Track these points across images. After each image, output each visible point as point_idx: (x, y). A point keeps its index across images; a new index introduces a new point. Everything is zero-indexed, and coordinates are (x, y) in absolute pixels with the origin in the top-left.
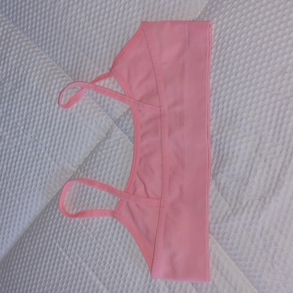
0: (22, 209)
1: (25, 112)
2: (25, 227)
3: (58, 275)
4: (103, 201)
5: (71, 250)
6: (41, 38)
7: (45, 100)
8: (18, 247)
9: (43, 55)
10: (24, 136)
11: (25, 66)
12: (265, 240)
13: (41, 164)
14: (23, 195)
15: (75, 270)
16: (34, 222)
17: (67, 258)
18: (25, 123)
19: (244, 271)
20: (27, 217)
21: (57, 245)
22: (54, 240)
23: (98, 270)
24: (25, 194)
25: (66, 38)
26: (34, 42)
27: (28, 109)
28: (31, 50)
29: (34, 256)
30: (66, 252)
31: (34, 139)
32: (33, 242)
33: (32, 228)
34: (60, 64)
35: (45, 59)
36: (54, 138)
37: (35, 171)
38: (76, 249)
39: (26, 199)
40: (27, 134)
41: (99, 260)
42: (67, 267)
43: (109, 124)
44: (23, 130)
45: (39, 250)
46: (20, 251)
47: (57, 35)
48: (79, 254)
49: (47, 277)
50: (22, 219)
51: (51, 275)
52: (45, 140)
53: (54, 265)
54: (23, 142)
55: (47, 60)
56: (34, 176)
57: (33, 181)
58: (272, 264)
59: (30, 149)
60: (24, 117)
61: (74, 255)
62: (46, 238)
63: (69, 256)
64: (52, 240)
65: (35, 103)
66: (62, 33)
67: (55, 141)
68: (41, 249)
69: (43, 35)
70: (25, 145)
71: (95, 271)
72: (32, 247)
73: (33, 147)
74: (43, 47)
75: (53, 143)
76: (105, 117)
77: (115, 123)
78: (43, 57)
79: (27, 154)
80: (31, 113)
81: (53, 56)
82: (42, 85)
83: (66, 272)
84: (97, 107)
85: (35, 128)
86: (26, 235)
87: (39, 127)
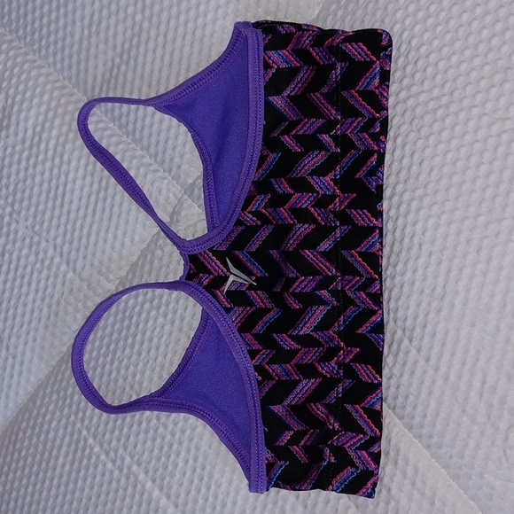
0: (13, 367)
1: (12, 179)
2: (20, 402)
3: (87, 490)
4: (167, 346)
5: (111, 442)
6: (37, 34)
7: (50, 153)
8: (7, 441)
9: (42, 67)
10: (14, 226)
11: (9, 89)
12: (491, 406)
13: (48, 278)
14: (13, 339)
15: (119, 480)
16: (37, 392)
17: (103, 457)
18: (14, 200)
19: (447, 467)
20: (23, 382)
21: (84, 433)
22: (78, 425)
23: (163, 479)
24: (18, 337)
25: (86, 32)
26: (25, 43)
27: (18, 173)
28: (19, 60)
29: (38, 456)
30: (101, 445)
31: (33, 231)
32: (37, 430)
33: (34, 403)
34: (77, 85)
35: (48, 75)
36: (69, 227)
37: (37, 291)
38: (119, 440)
39: (21, 347)
40: (17, 222)
41: (163, 459)
42: (103, 475)
43: (175, 196)
44: (10, 215)
45: (49, 444)
46: (11, 448)
47: (69, 28)
48: (125, 449)
49: (65, 495)
50: (14, 386)
51: (74, 492)
52: (53, 232)
53: (79, 472)
54: (11, 237)
55: (51, 78)
56: (34, 301)
57: (32, 312)
58: (505, 451)
59: (25, 251)
60: (11, 188)
61: (116, 451)
62: (64, 421)
63: (107, 454)
64: (74, 424)
65: (32, 161)
66: (78, 24)
67: (72, 233)
68: (53, 442)
69: (41, 30)
70: (14, 243)
71: (158, 481)
72: (35, 439)
73: (31, 246)
74: (44, 52)
75: (68, 237)
76: (166, 182)
77: (185, 193)
78: (44, 71)
79: (19, 259)
80: (25, 181)
81: (62, 69)
82: (43, 126)
83: (102, 485)
84: (151, 165)
85: (32, 210)
86: (23, 418)
87: (41, 207)
